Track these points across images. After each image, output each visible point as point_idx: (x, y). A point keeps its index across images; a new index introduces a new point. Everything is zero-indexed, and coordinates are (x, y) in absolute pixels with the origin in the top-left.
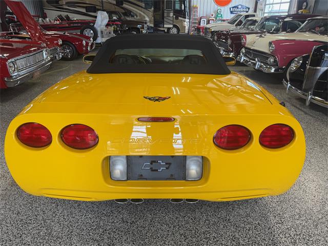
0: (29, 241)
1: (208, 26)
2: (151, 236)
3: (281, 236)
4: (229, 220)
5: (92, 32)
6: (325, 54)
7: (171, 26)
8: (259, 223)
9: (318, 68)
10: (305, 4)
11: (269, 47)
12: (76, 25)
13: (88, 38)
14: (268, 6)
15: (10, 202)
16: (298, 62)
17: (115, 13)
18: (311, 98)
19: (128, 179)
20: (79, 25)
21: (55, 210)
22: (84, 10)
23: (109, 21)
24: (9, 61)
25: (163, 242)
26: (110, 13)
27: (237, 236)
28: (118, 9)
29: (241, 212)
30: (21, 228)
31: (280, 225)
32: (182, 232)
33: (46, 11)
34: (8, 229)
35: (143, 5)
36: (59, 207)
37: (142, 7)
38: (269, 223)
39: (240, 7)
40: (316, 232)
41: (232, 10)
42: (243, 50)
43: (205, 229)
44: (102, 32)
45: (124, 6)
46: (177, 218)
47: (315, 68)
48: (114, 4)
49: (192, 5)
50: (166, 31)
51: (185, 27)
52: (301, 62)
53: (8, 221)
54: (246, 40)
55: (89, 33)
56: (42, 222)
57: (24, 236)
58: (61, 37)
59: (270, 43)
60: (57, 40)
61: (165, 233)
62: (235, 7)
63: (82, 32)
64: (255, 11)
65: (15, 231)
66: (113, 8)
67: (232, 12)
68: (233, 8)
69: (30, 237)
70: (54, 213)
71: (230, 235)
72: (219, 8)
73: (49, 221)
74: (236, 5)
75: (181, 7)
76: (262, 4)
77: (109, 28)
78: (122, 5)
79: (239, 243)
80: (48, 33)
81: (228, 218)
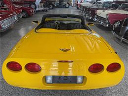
1: (81, 4)
7: (66, 3)
11: (107, 16)
13: (33, 9)
18: (123, 39)
19: (53, 83)
42: (96, 16)
51: (72, 3)
52: (119, 23)
54: (97, 12)
55: (33, 6)
58: (21, 8)
60: (20, 10)
63: (30, 6)
77: (41, 4)
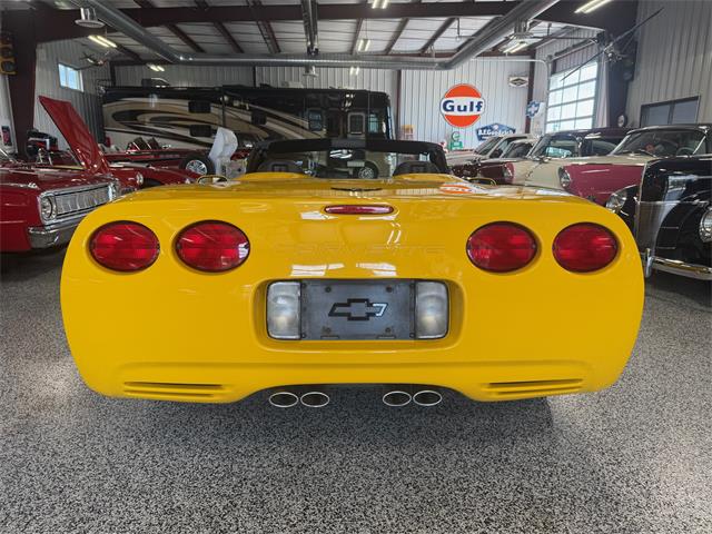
0: (79, 498)
2: (343, 488)
3: (619, 483)
4: (506, 460)
5: (204, 166)
6: (670, 177)
7: (362, 164)
8: (569, 465)
9: (659, 203)
10: (622, 118)
11: (561, 177)
12: (171, 156)
14: (552, 124)
15: (36, 437)
16: (620, 201)
17: (250, 137)
18: (653, 261)
19: (302, 336)
20: (177, 156)
21: (134, 448)
22: (186, 133)
23: (237, 150)
24: (44, 194)
25: (370, 496)
26: (241, 137)
27: (526, 485)
28: (255, 130)
29: (531, 447)
30: (62, 478)
31: (615, 467)
32: (408, 480)
33: (109, 134)
34: (32, 480)
35: (306, 124)
36: (142, 443)
37: (303, 128)
38: (591, 463)
39: (496, 127)
40: (692, 478)
41: (480, 133)
43: (456, 474)
44: (223, 168)
45: (268, 124)
46: (397, 457)
47: (652, 203)
48: (248, 122)
49: (402, 124)
50: (351, 172)
51: (389, 166)
52: (624, 199)
53: (33, 467)
54: (513, 171)
55: (197, 167)
56: (108, 468)
57: (67, 491)
59: (562, 171)
60: (134, 176)
61: (374, 483)
62: (486, 128)
63: (183, 167)
64: (527, 131)
65: (49, 484)
66: (246, 129)
67: (480, 138)
68: (483, 129)
69: (81, 493)
70: (132, 452)
71: (512, 482)
72: (455, 129)
73: (121, 467)
74: (488, 124)
75: (380, 127)
76: (538, 123)
77: (239, 161)
78: (264, 123)
79: (532, 497)
80: (115, 165)
81: (504, 456)
